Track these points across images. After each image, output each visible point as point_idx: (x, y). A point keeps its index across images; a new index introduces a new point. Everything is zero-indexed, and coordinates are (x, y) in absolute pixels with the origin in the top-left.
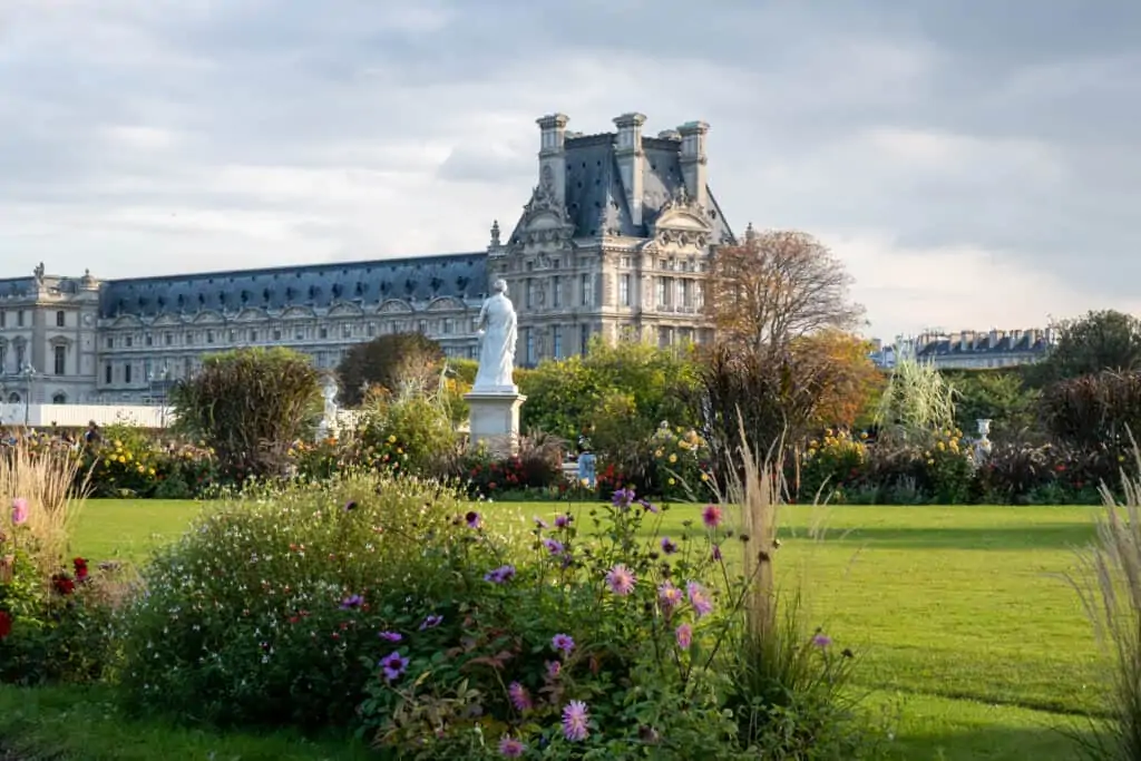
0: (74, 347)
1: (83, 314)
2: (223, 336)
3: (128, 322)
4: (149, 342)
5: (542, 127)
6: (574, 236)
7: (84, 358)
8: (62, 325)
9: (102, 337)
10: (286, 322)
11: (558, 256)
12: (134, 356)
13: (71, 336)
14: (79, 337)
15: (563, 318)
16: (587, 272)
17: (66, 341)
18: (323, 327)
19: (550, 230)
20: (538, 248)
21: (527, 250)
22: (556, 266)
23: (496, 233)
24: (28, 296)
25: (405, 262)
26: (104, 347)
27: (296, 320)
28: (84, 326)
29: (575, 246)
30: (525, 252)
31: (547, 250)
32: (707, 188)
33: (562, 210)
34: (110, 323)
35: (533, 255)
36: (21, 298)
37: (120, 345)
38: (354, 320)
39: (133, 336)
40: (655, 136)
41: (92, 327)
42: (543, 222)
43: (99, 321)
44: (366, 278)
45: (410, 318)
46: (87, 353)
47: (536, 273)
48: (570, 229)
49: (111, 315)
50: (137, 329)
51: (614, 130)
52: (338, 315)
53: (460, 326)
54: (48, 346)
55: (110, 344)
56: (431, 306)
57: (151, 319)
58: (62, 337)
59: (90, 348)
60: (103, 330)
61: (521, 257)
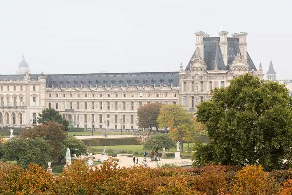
0: (38, 97)
1: (41, 86)
2: (90, 95)
3: (56, 89)
4: (64, 96)
5: (196, 35)
6: (207, 69)
7: (42, 101)
8: (35, 90)
9: (47, 93)
10: (112, 91)
11: (202, 75)
12: (59, 100)
13: (38, 94)
14: (40, 94)
15: (204, 94)
16: (211, 81)
17: (36, 95)
18: (124, 93)
19: (199, 67)
20: (195, 72)
21: (192, 73)
22: (202, 78)
23: (181, 67)
24: (24, 81)
25: (151, 73)
26: (48, 97)
27: (116, 91)
28: (41, 90)
29: (207, 73)
30: (191, 73)
31: (198, 73)
32: (247, 52)
33: (203, 61)
34: (50, 89)
35: (194, 74)
36: (21, 82)
37: (54, 97)
38: (135, 92)
39: (58, 94)
40: (231, 37)
41: (44, 91)
42: (197, 65)
43: (46, 88)
44: (138, 78)
45: (154, 92)
46: (42, 99)
47: (195, 80)
48: (205, 67)
49: (50, 87)
50: (60, 92)
51: (219, 36)
52: (130, 90)
53: (170, 95)
54: (31, 97)
55: (50, 96)
56: (161, 88)
57: (65, 89)
58: (35, 94)
59: (44, 97)
60: (47, 91)
61: (190, 75)
